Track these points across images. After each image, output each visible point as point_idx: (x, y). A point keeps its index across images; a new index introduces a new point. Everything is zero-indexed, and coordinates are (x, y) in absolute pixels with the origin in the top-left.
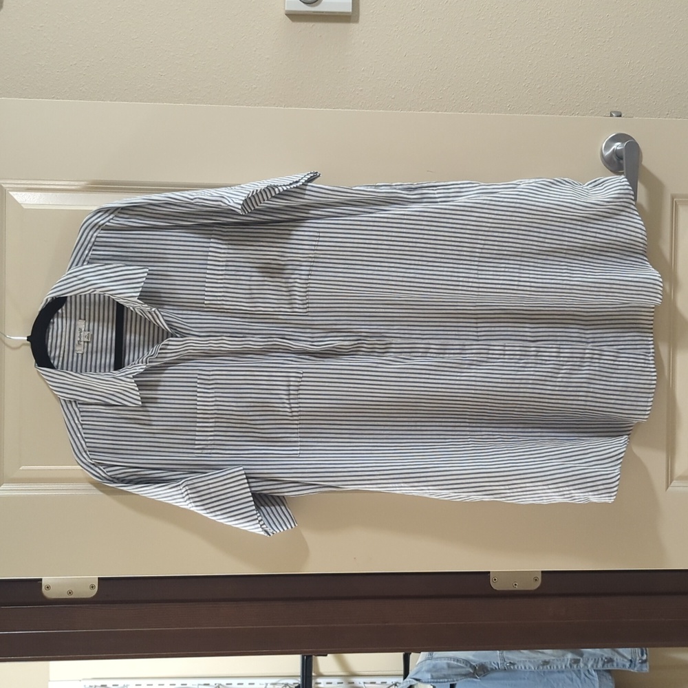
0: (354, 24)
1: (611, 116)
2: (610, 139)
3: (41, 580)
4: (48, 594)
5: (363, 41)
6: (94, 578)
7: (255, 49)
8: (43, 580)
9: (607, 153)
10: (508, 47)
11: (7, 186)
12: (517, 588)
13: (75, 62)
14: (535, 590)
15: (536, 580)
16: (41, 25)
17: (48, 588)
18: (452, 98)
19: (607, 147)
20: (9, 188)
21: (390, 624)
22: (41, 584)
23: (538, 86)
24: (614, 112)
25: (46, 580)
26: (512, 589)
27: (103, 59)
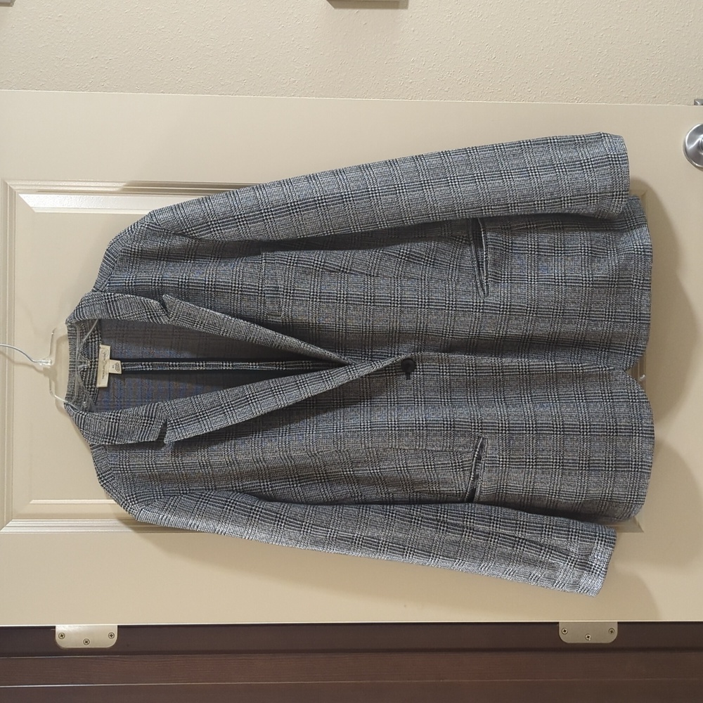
0: (402, 10)
1: (695, 104)
2: (694, 130)
3: (54, 627)
4: (63, 643)
5: (413, 29)
6: (113, 627)
7: (293, 39)
8: (57, 628)
9: (691, 147)
10: (574, 34)
11: (17, 188)
12: (590, 641)
13: (96, 56)
14: (610, 643)
15: (612, 632)
16: (60, 15)
17: (62, 636)
18: (513, 90)
19: (691, 140)
20: (20, 190)
21: (446, 681)
22: (55, 631)
23: (609, 77)
24: (698, 100)
25: (60, 628)
26: (586, 642)
27: (126, 52)
